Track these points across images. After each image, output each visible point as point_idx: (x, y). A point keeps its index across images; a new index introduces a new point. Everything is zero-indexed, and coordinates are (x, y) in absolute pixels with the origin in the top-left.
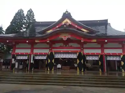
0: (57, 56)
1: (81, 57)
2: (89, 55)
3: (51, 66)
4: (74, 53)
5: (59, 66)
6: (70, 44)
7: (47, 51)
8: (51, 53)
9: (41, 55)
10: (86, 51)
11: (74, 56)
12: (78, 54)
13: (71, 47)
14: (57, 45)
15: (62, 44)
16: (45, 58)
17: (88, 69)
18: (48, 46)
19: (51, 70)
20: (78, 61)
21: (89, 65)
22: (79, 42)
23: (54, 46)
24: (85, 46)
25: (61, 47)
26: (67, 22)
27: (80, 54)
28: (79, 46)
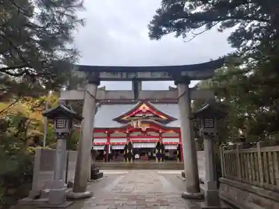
0: (135, 146)
1: (160, 146)
2: (167, 144)
3: (130, 156)
4: (154, 142)
5: (137, 156)
6: (149, 133)
7: (125, 141)
8: (130, 143)
9: (118, 144)
10: (165, 141)
11: (153, 146)
12: (156, 143)
13: (149, 136)
14: (135, 134)
15: (140, 133)
16: (122, 148)
17: (167, 158)
18: (125, 135)
19: (130, 160)
20: (157, 151)
21: (168, 154)
22: (158, 132)
23: (131, 135)
24: (163, 135)
25: (139, 136)
26: (144, 108)
27: (159, 143)
28: (158, 135)
